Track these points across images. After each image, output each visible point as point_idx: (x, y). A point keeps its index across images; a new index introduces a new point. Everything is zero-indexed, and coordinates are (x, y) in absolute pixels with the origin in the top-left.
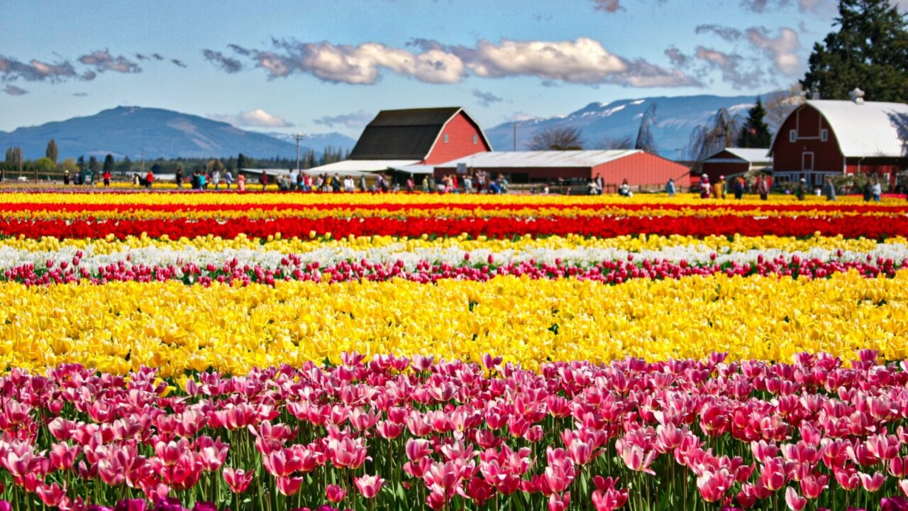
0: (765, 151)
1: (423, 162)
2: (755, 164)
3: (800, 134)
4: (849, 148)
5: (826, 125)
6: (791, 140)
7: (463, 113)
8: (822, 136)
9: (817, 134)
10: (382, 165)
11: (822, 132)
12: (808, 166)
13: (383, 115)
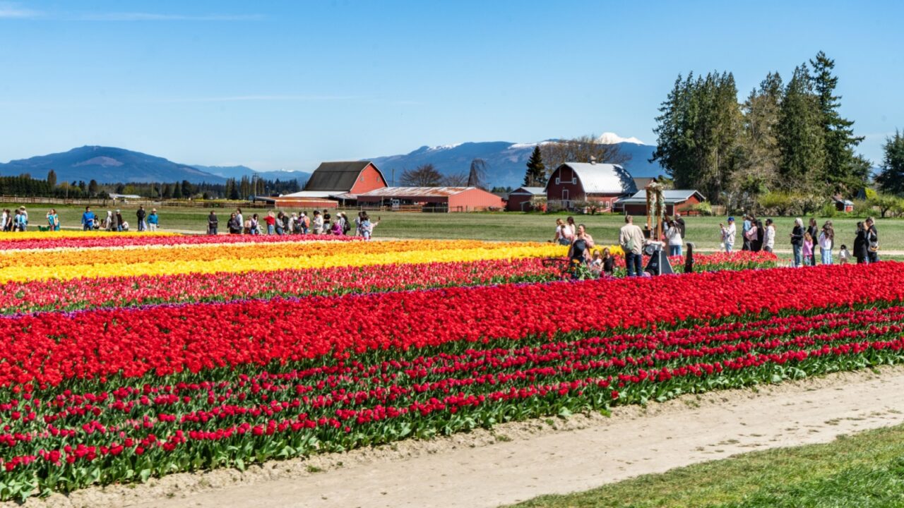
0: (543, 189)
1: (349, 192)
2: (537, 196)
3: (561, 180)
4: (588, 187)
5: (575, 175)
6: (557, 183)
7: (371, 165)
8: (574, 181)
9: (571, 180)
10: (326, 194)
11: (574, 179)
12: (565, 198)
13: (323, 165)
